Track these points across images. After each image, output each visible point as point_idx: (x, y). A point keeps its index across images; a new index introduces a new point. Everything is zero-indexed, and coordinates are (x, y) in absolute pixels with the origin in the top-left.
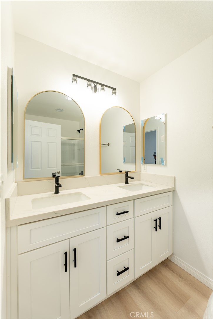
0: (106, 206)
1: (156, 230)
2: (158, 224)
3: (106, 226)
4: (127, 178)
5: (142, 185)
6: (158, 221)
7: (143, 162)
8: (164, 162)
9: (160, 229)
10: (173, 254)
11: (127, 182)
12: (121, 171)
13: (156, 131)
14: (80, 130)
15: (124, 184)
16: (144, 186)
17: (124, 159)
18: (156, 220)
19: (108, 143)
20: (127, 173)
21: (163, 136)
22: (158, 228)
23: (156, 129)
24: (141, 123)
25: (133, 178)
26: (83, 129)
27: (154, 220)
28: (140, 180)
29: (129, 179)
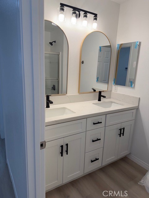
0: (87, 118)
1: (120, 136)
2: (122, 132)
3: (86, 131)
4: (100, 96)
5: (112, 102)
6: (122, 130)
7: (114, 83)
8: (133, 85)
9: (123, 135)
10: (130, 153)
11: (99, 100)
12: (95, 91)
13: (130, 47)
14: (52, 43)
15: (97, 101)
16: (113, 104)
17: (98, 79)
18: (121, 130)
19: (83, 61)
20: (100, 92)
21: (135, 63)
22: (122, 135)
23: (130, 46)
24: (117, 46)
25: (105, 97)
26: (55, 42)
27: (119, 129)
28: (110, 98)
29: (102, 98)
